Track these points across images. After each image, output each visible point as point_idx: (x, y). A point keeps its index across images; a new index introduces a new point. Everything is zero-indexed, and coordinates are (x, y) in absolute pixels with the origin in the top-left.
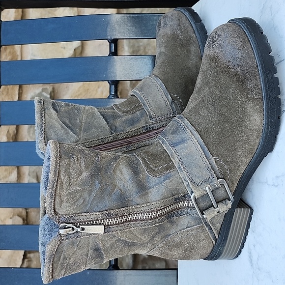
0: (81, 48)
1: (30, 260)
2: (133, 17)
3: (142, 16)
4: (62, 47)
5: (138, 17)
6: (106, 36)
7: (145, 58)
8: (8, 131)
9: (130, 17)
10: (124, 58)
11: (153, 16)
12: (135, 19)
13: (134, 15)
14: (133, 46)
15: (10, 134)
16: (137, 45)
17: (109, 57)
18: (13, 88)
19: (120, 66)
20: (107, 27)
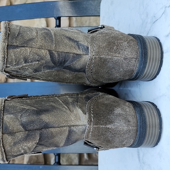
6: (53, 15)
20: (53, 9)
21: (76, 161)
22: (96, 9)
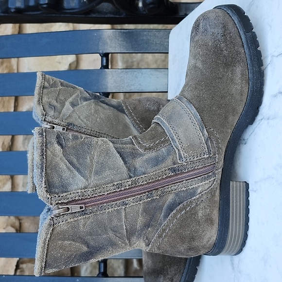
0: (75, 63)
1: (22, 271)
2: (124, 32)
3: (132, 32)
4: (57, 62)
5: (128, 32)
6: (98, 50)
7: (136, 72)
8: (3, 143)
9: (121, 32)
10: (115, 71)
11: (143, 31)
12: (126, 34)
13: (125, 31)
14: (127, 62)
15: (5, 146)
16: (130, 60)
17: (101, 70)
18: (9, 101)
19: (111, 79)
20: (99, 42)
21: (121, 271)
22: (162, 43)
